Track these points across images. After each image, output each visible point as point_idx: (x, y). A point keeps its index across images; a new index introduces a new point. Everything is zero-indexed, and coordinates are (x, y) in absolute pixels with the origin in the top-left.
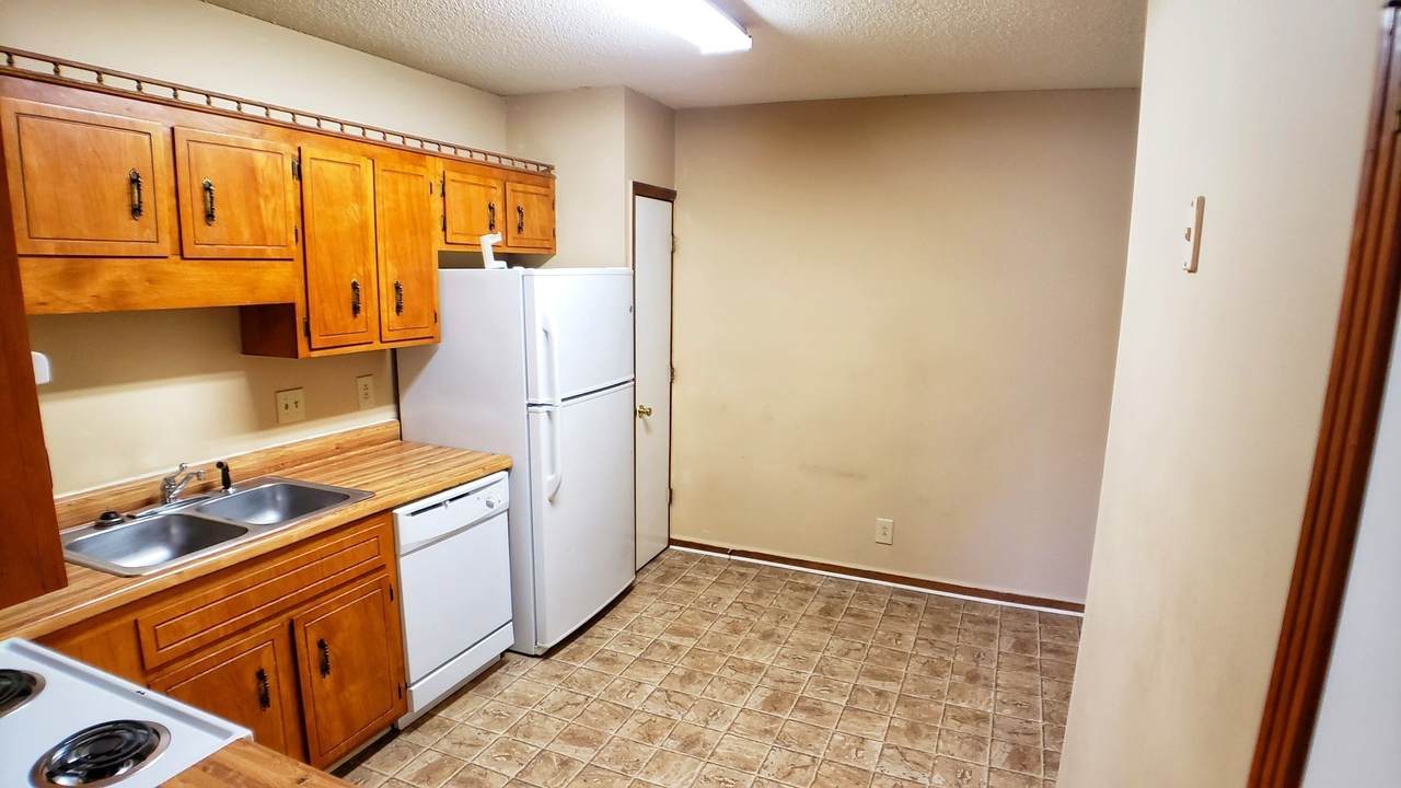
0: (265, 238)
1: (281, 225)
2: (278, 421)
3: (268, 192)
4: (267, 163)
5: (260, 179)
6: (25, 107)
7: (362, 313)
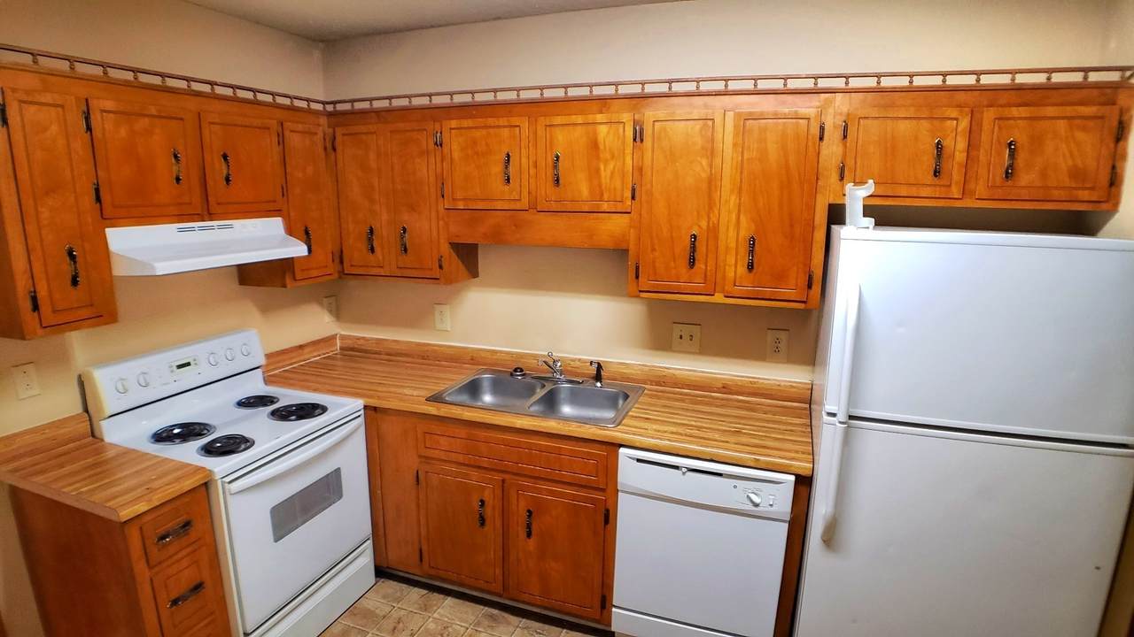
0: (602, 195)
1: (618, 184)
2: (671, 347)
3: (608, 156)
4: (608, 133)
5: (601, 147)
6: (454, 123)
7: (700, 266)
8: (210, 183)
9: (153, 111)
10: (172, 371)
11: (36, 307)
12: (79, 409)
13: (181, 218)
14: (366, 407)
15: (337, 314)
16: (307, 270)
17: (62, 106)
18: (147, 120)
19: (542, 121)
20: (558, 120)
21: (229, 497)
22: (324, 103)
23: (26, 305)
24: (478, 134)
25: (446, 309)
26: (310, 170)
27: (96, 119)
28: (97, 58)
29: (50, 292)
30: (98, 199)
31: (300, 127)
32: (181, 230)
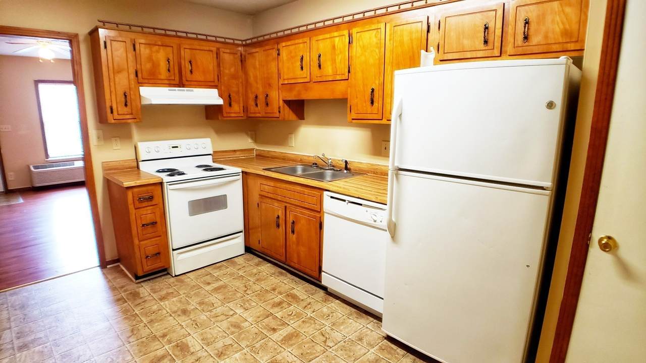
0: (337, 71)
1: (343, 66)
2: (381, 154)
3: (339, 52)
4: (339, 41)
5: (336, 48)
6: (284, 44)
7: (376, 104)
8: (183, 73)
9: (160, 43)
10: (170, 148)
11: (112, 112)
12: (134, 158)
13: (170, 85)
14: (242, 172)
15: (256, 140)
16: (229, 113)
17: (125, 42)
18: (157, 47)
19: (315, 38)
20: (321, 37)
21: (169, 191)
22: (242, 41)
23: (109, 111)
24: (292, 48)
25: (293, 135)
26: (232, 70)
27: (137, 47)
28: (139, 24)
29: (117, 108)
30: (137, 76)
31: (228, 51)
32: (170, 90)
